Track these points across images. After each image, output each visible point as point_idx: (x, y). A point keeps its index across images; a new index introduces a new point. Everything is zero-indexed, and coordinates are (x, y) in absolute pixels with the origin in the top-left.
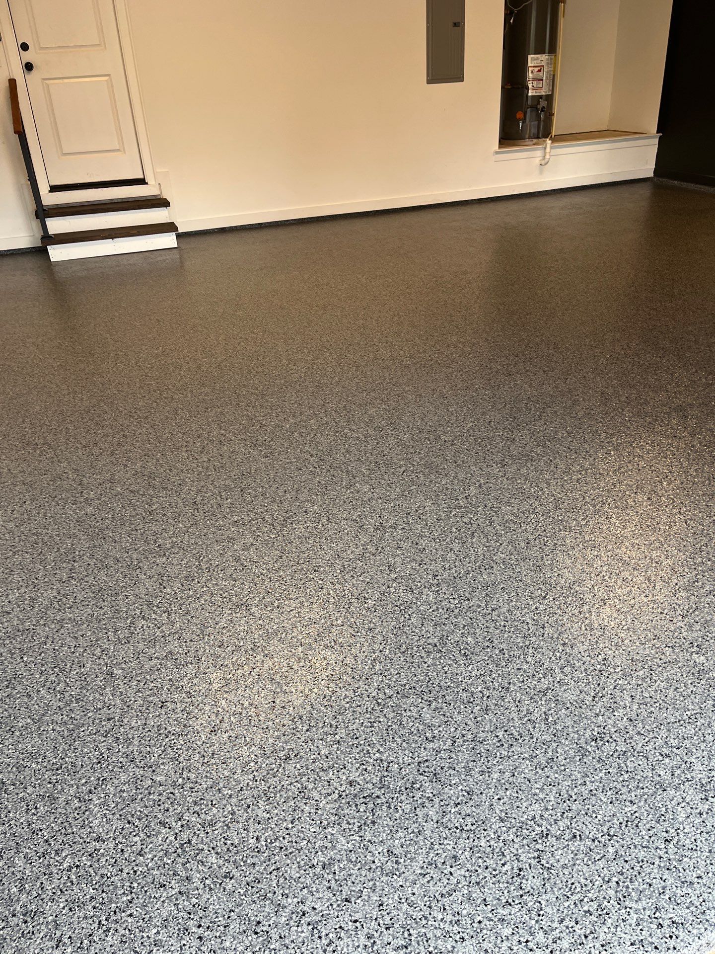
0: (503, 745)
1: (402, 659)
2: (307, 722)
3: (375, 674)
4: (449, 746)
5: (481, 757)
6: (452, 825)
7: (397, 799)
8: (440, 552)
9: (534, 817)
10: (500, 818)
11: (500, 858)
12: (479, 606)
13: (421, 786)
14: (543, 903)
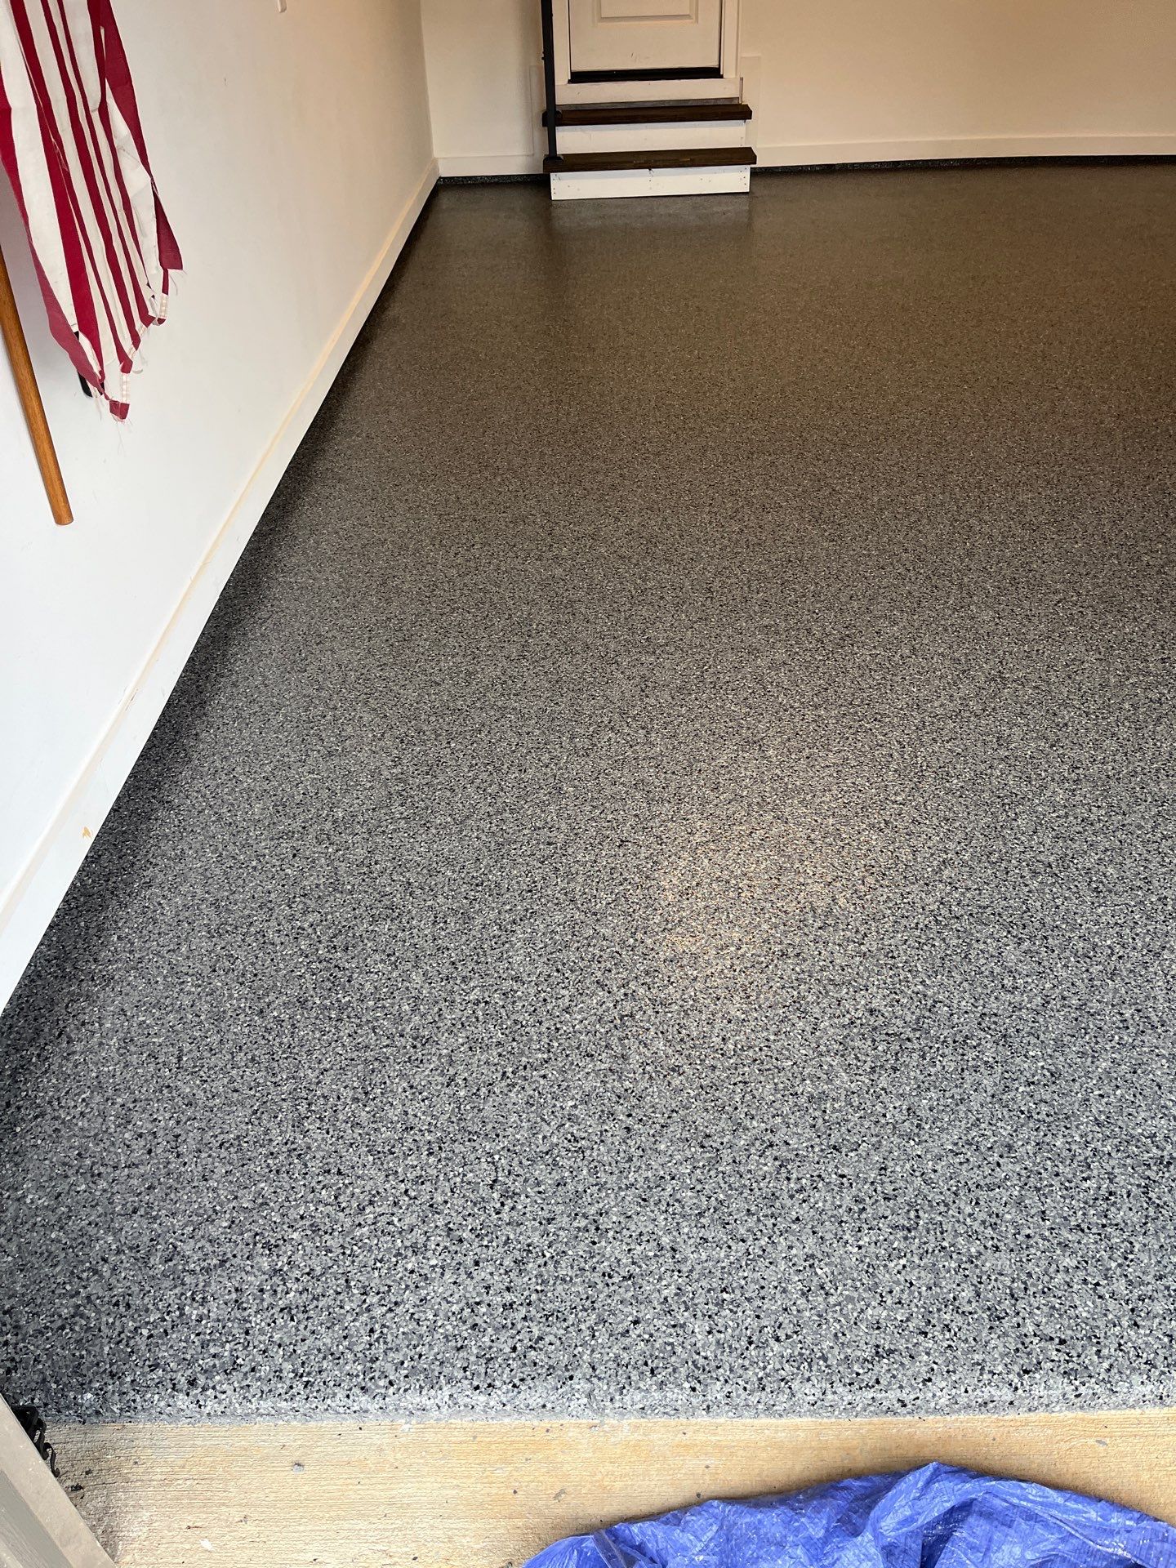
0: (1128, 1028)
1: (990, 872)
2: (823, 917)
3: (941, 881)
4: (1037, 1005)
5: (1086, 1033)
6: (1015, 1107)
7: (938, 1050)
8: (1093, 735)
9: (1155, 1135)
10: (1096, 1119)
11: (1081, 1168)
12: (1140, 827)
13: (979, 1045)
14: (1137, 1246)
